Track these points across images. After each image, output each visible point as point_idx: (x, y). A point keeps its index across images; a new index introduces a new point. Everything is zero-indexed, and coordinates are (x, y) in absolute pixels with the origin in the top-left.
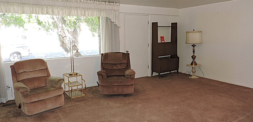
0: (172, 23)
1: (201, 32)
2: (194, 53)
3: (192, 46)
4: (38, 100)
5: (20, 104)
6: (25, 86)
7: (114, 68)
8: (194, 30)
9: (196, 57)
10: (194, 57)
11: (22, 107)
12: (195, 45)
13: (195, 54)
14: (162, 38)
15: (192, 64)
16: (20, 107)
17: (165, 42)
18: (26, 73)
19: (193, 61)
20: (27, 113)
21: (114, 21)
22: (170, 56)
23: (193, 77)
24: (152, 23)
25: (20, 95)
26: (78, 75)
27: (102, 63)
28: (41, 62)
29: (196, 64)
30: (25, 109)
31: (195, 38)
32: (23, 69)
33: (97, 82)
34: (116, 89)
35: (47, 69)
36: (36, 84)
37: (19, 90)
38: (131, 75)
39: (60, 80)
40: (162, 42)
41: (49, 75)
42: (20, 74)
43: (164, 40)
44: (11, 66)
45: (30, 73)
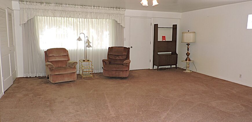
0: (173, 25)
1: (195, 32)
2: (188, 50)
3: (187, 44)
4: (59, 74)
5: (48, 75)
6: (52, 64)
7: (117, 58)
8: (189, 31)
9: (190, 54)
10: (188, 54)
11: (49, 78)
12: (190, 44)
13: (189, 52)
14: (164, 37)
15: (186, 60)
16: (48, 78)
17: (166, 40)
18: (54, 57)
19: (187, 57)
20: (51, 82)
21: (120, 23)
22: (171, 53)
23: (187, 71)
24: (155, 25)
25: (48, 70)
26: (89, 61)
27: (108, 54)
28: (64, 50)
29: (190, 60)
30: (51, 79)
31: (189, 38)
32: (52, 53)
33: (102, 67)
34: (114, 73)
35: (68, 55)
36: (60, 65)
37: (48, 66)
38: (126, 63)
39: (75, 63)
40: (164, 40)
41: (69, 60)
42: (50, 57)
43: (165, 39)
44: (45, 52)
45: (57, 57)
